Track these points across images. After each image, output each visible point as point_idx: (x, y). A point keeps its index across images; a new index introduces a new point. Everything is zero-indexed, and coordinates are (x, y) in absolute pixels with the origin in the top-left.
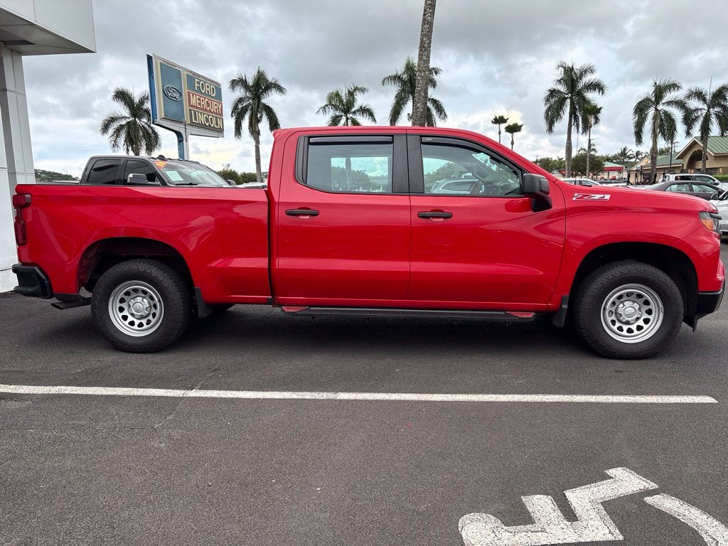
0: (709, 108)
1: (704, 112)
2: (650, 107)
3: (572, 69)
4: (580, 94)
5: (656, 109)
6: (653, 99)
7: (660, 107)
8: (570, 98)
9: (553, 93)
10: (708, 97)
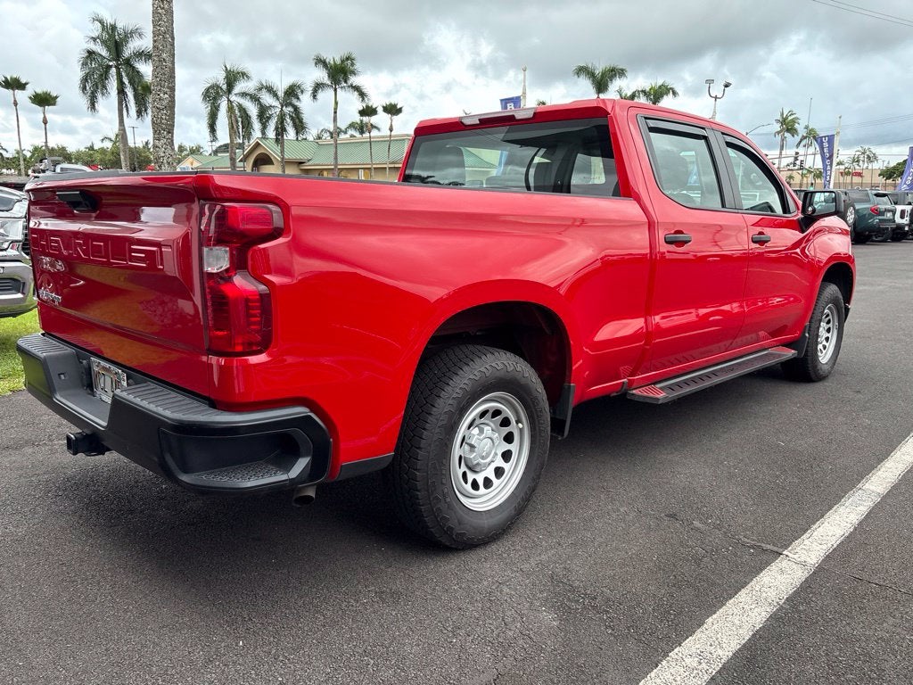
0: (282, 106)
1: (278, 110)
2: (222, 96)
3: (114, 28)
4: (128, 62)
5: (229, 100)
6: (224, 87)
7: (233, 98)
8: (116, 67)
9: (91, 54)
10: (281, 94)
